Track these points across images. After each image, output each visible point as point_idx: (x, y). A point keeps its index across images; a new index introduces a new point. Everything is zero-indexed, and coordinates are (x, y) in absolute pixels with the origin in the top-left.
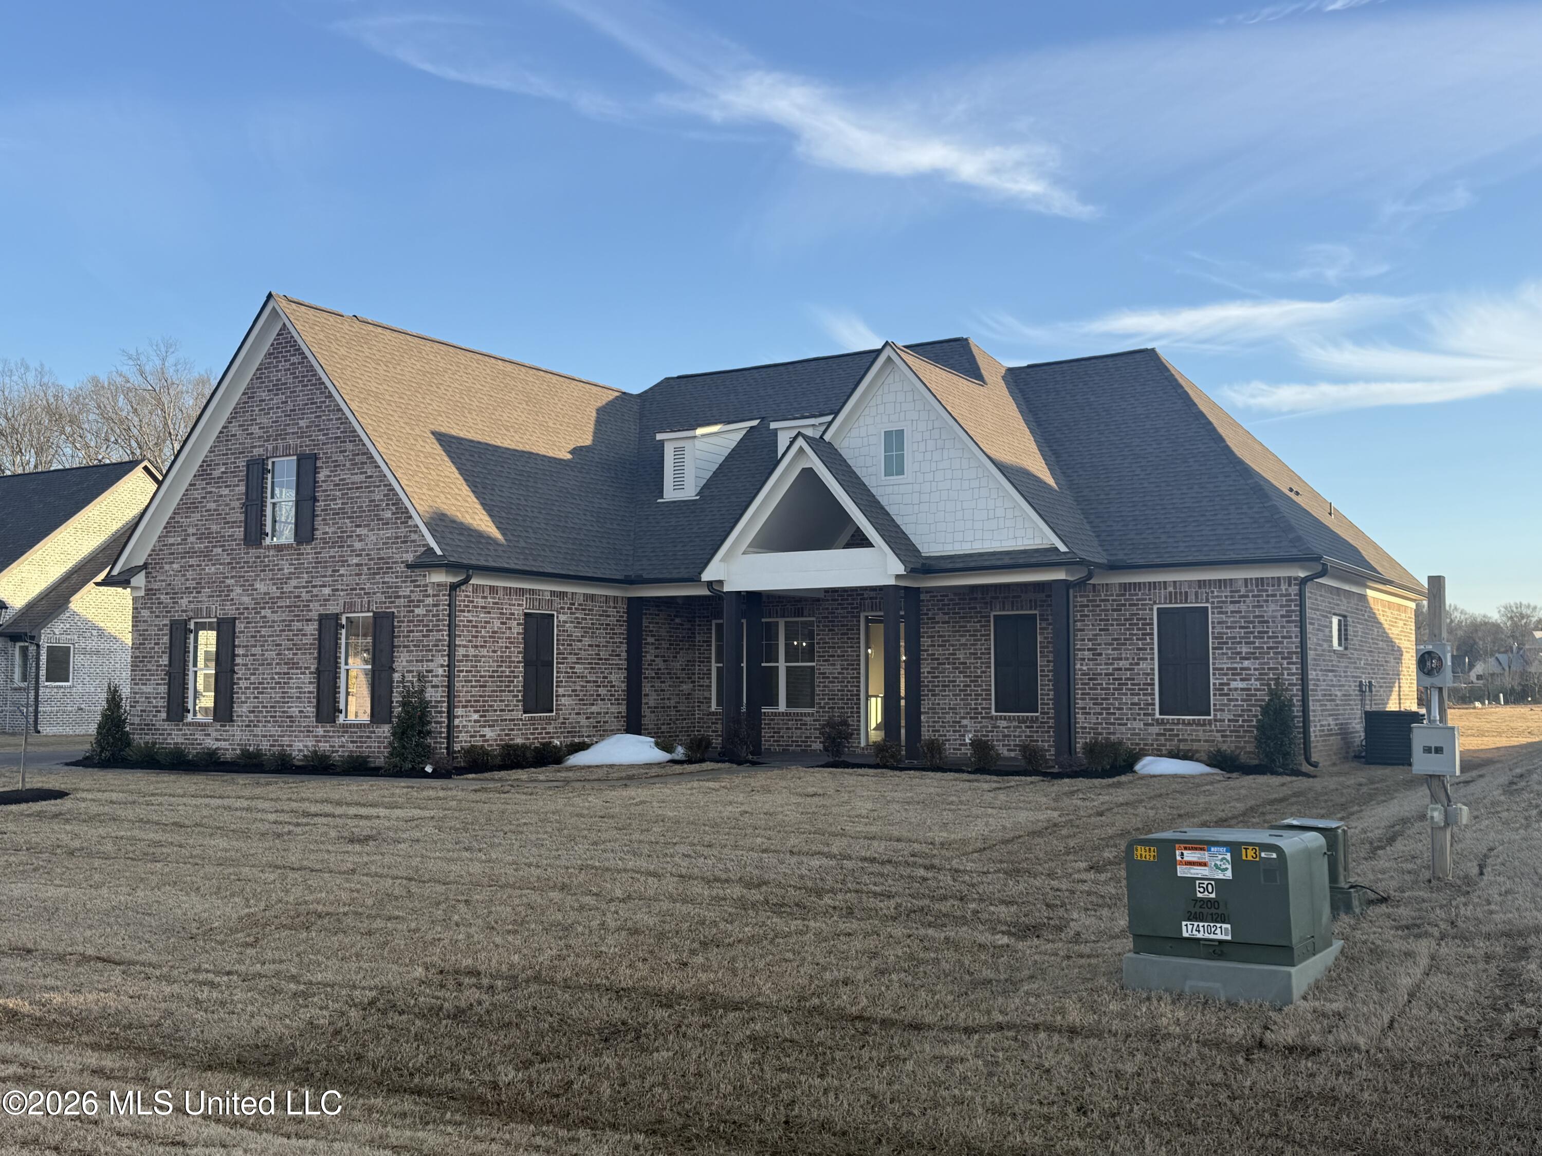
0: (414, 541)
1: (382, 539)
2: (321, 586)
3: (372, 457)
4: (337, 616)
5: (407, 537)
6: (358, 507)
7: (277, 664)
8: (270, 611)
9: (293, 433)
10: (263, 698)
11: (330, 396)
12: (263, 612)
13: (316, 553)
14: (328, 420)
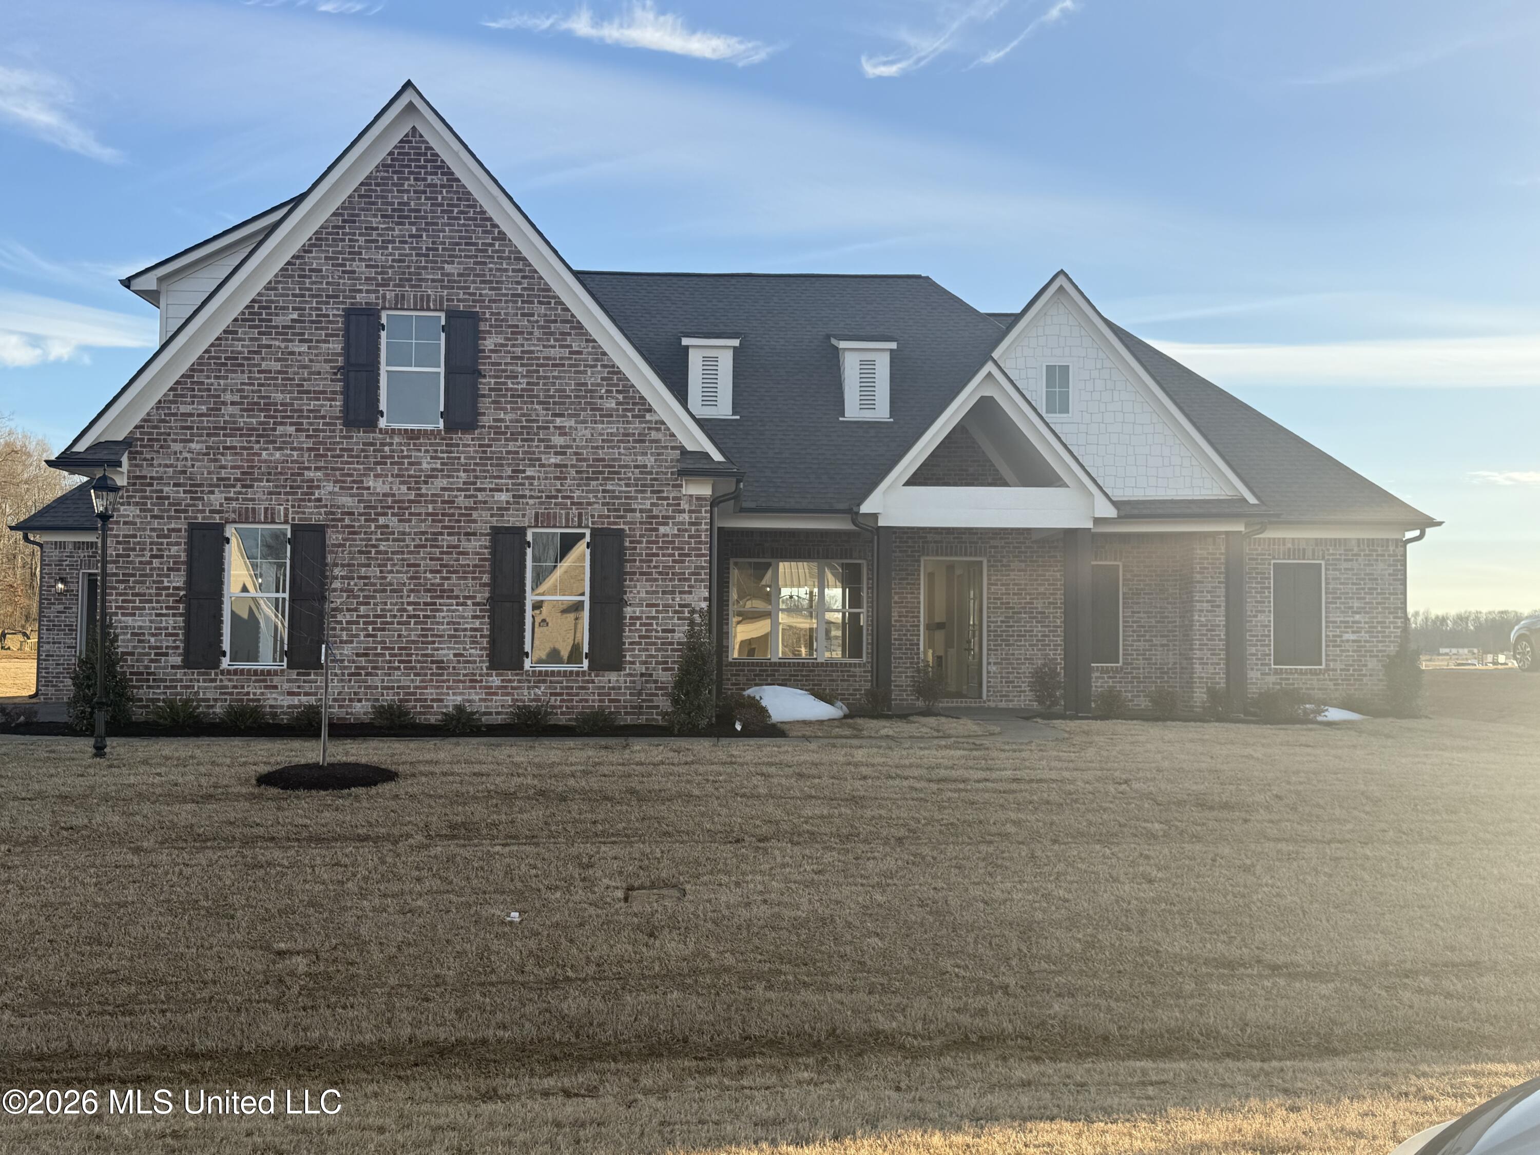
0: (656, 441)
1: (602, 434)
2: (491, 490)
3: (582, 327)
4: (522, 531)
5: (646, 435)
6: (557, 391)
7: (412, 591)
8: (395, 519)
9: (433, 281)
10: (383, 636)
11: (502, 236)
12: (382, 520)
13: (480, 446)
14: (498, 270)
